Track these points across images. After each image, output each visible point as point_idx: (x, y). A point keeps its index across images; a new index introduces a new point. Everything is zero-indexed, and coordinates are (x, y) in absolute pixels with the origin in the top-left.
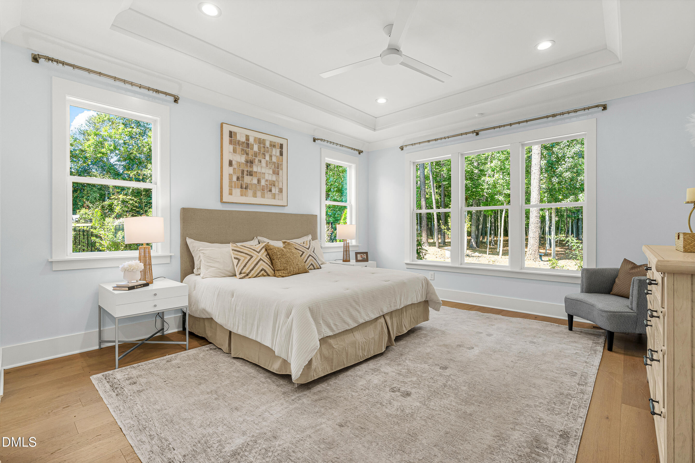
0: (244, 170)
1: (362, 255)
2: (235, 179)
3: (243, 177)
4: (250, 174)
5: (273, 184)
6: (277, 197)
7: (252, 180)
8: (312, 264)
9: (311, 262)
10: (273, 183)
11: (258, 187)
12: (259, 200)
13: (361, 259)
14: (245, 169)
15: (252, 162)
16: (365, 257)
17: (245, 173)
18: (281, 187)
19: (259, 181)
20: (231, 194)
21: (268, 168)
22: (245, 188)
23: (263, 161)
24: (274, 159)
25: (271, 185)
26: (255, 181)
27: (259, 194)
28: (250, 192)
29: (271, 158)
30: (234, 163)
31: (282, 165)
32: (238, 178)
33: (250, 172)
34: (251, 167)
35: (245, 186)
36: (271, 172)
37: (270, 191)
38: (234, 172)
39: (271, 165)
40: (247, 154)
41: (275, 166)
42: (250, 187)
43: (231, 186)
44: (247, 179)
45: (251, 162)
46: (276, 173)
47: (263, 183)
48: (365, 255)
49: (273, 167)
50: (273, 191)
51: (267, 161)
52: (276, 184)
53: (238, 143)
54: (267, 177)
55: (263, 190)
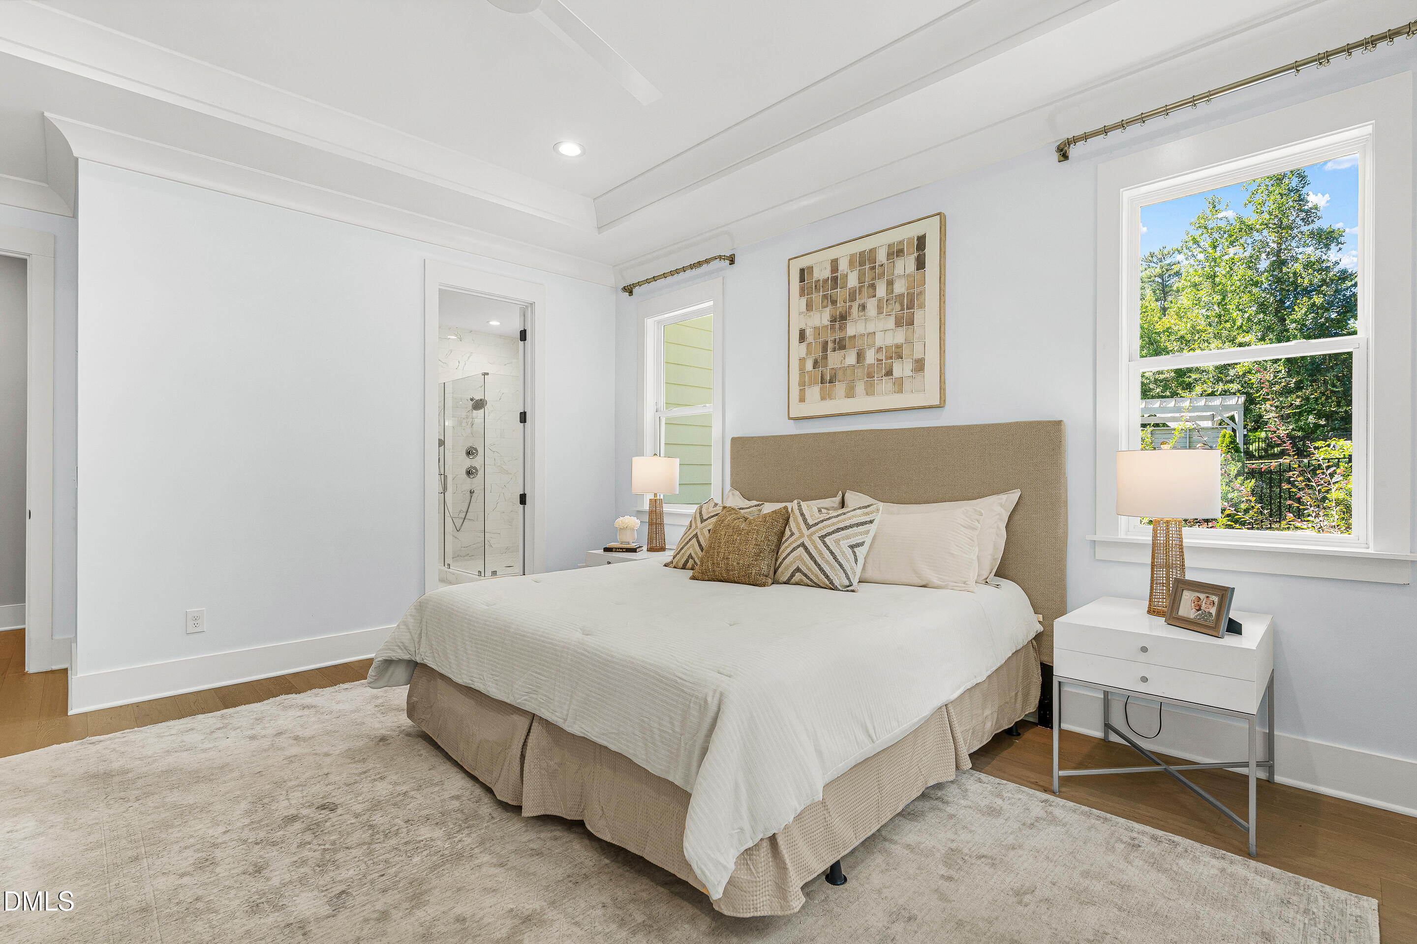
0: (828, 341)
1: (1202, 596)
2: (809, 366)
3: (825, 357)
4: (841, 345)
5: (897, 353)
6: (907, 385)
7: (845, 359)
8: (798, 570)
9: (798, 564)
10: (898, 350)
11: (859, 372)
12: (862, 403)
13: (1192, 614)
14: (830, 339)
15: (843, 317)
16: (1213, 611)
17: (830, 346)
18: (918, 355)
19: (860, 356)
20: (802, 399)
21: (882, 316)
22: (827, 380)
23: (872, 305)
24: (900, 287)
25: (891, 358)
26: (851, 358)
27: (860, 387)
28: (840, 388)
29: (890, 287)
30: (808, 332)
31: (921, 293)
32: (816, 364)
33: (842, 340)
34: (842, 328)
35: (830, 376)
36: (891, 323)
37: (889, 373)
38: (809, 353)
39: (890, 307)
40: (834, 302)
41: (902, 305)
42: (840, 375)
43: (802, 384)
44: (834, 359)
45: (841, 319)
46: (905, 321)
47: (870, 357)
48: (1216, 599)
49: (898, 307)
50: (897, 372)
51: (880, 300)
52: (905, 352)
53: (816, 286)
54: (880, 340)
55: (870, 376)
